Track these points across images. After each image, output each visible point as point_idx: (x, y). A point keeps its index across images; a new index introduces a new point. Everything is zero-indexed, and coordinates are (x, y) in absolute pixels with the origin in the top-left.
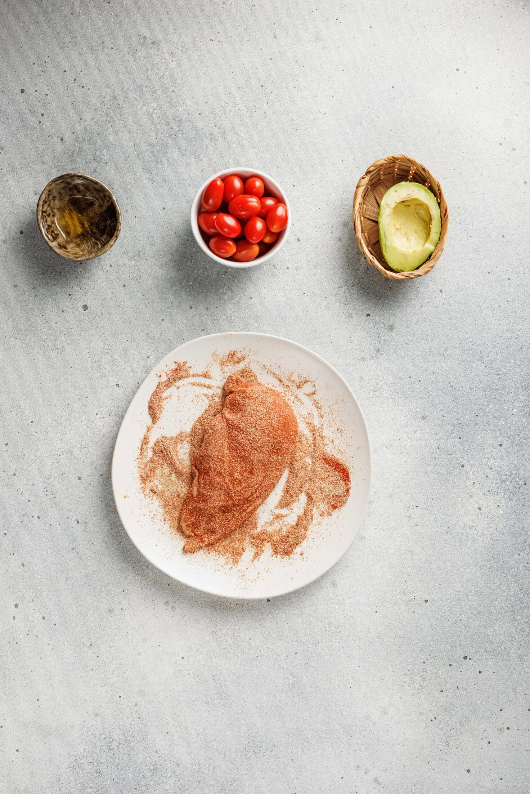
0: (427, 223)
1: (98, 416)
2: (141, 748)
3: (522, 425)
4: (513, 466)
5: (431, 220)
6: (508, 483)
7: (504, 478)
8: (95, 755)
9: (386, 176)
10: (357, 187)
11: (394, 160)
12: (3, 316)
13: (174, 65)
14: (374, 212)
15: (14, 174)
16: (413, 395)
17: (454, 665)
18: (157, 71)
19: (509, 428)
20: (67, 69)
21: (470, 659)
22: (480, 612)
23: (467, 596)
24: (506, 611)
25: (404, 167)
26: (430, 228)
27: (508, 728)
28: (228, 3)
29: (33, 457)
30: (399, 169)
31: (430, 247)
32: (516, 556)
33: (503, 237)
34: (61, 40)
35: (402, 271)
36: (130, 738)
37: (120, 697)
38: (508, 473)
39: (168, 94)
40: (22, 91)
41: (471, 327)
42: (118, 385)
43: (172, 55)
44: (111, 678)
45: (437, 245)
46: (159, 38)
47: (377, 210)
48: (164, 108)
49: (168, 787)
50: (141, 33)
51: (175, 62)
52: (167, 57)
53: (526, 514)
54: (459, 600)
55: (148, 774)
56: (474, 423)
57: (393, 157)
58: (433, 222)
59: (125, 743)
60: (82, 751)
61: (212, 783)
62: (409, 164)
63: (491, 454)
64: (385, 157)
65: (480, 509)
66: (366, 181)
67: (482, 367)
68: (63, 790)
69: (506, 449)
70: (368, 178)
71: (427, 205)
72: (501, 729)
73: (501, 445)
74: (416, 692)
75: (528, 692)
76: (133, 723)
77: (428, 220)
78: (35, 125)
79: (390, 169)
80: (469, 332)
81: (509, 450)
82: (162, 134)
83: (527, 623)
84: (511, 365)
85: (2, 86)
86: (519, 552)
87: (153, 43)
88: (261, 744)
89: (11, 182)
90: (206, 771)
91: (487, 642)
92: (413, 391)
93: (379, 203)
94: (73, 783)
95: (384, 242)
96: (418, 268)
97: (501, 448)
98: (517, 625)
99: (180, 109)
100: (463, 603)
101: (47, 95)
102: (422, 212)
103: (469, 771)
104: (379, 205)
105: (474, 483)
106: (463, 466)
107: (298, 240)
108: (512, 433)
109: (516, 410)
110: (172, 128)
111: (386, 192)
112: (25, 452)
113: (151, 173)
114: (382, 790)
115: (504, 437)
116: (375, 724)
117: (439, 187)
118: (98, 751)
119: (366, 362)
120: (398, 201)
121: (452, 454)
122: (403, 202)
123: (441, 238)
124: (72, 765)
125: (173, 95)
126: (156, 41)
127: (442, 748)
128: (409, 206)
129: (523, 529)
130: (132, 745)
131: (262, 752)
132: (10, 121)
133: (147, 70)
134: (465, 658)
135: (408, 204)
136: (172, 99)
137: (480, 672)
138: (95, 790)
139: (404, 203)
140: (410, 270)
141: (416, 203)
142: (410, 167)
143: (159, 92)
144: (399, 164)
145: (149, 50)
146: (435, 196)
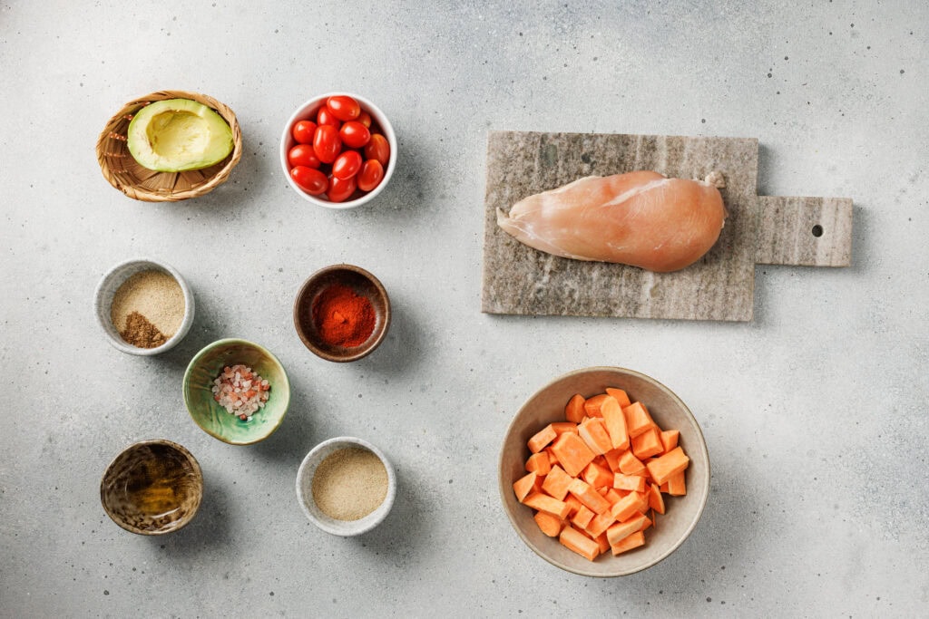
0: (175, 116)
1: (487, 504)
2: (875, 455)
3: (498, 10)
4: (545, 19)
5: (170, 111)
6: (565, 26)
7: (559, 30)
8: (884, 507)
9: (124, 167)
10: (137, 198)
11: (104, 158)
12: (369, 615)
13: (76, 416)
14: (167, 178)
15: (204, 603)
16: (462, 137)
17: (779, 89)
18: (83, 436)
19: (500, 24)
20: (81, 541)
21: (771, 70)
22: (716, 59)
23: (697, 73)
24: (715, 28)
25: (112, 146)
26: (180, 111)
27: (852, 25)
28: (4, 352)
29: (535, 580)
30: (115, 152)
31: (202, 111)
32: (651, 17)
33: (277, 31)
34: (46, 547)
35: (232, 141)
36: (863, 467)
37: (815, 479)
38: (554, 26)
39: (110, 422)
40: (107, 593)
41: (383, 69)
42: (451, 482)
43: (64, 418)
44: (794, 489)
45: (200, 103)
46: (44, 433)
47: (164, 175)
48: (126, 428)
49: (921, 423)
50: (39, 455)
51: (74, 414)
52: (66, 424)
53: (601, 4)
54: (702, 83)
55: (906, 446)
56: (495, 65)
57: (100, 158)
58: (173, 109)
59: (870, 473)
60: (879, 523)
61: (915, 371)
62: (107, 140)
63: (532, 45)
64: (100, 168)
65: (595, 59)
66: (130, 190)
67: (429, 57)
68: (924, 545)
69: (525, 29)
70: (125, 187)
71: (154, 117)
72: (853, 34)
73: (521, 34)
74: (810, 133)
75: (810, 2)
76: (845, 464)
77: (172, 115)
78: (146, 578)
79: (115, 162)
80: (388, 71)
81: (527, 24)
82: (156, 429)
83: (728, 3)
84: (427, 22)
85: (100, 617)
86: (646, 13)
87: (50, 440)
88: (871, 315)
89: (213, 606)
90: (902, 379)
91: (752, 50)
92: (458, 136)
93: (155, 172)
94: (917, 533)
95: (199, 164)
96: (228, 123)
97: (524, 34)
98: (730, 16)
99: (128, 408)
100: (706, 78)
101: (111, 564)
102: (163, 122)
103: (902, 72)
104: (159, 173)
105: (566, 66)
106: (545, 78)
107: (281, 270)
108: (507, 21)
109: (480, 17)
110: (150, 418)
111: (142, 166)
112: (529, 590)
113: (202, 442)
114: (925, 172)
115: (511, 30)
116: (847, 182)
117: (131, 104)
118: (879, 505)
119: (424, 192)
120: (151, 150)
121: (532, 92)
122: (151, 144)
123: (191, 98)
124: (895, 535)
125: (111, 417)
126: (48, 436)
127: (875, 103)
128: (156, 138)
129: (618, 8)
130: (871, 465)
131: (880, 313)
132: (141, 607)
133: (81, 447)
134: (770, 76)
135: (153, 139)
136: (116, 419)
137: (786, 58)
138: (924, 508)
139: (153, 143)
140: (231, 132)
141: (151, 130)
142: (111, 139)
143: (108, 434)
144: (108, 151)
145: (59, 445)
146: (143, 107)
